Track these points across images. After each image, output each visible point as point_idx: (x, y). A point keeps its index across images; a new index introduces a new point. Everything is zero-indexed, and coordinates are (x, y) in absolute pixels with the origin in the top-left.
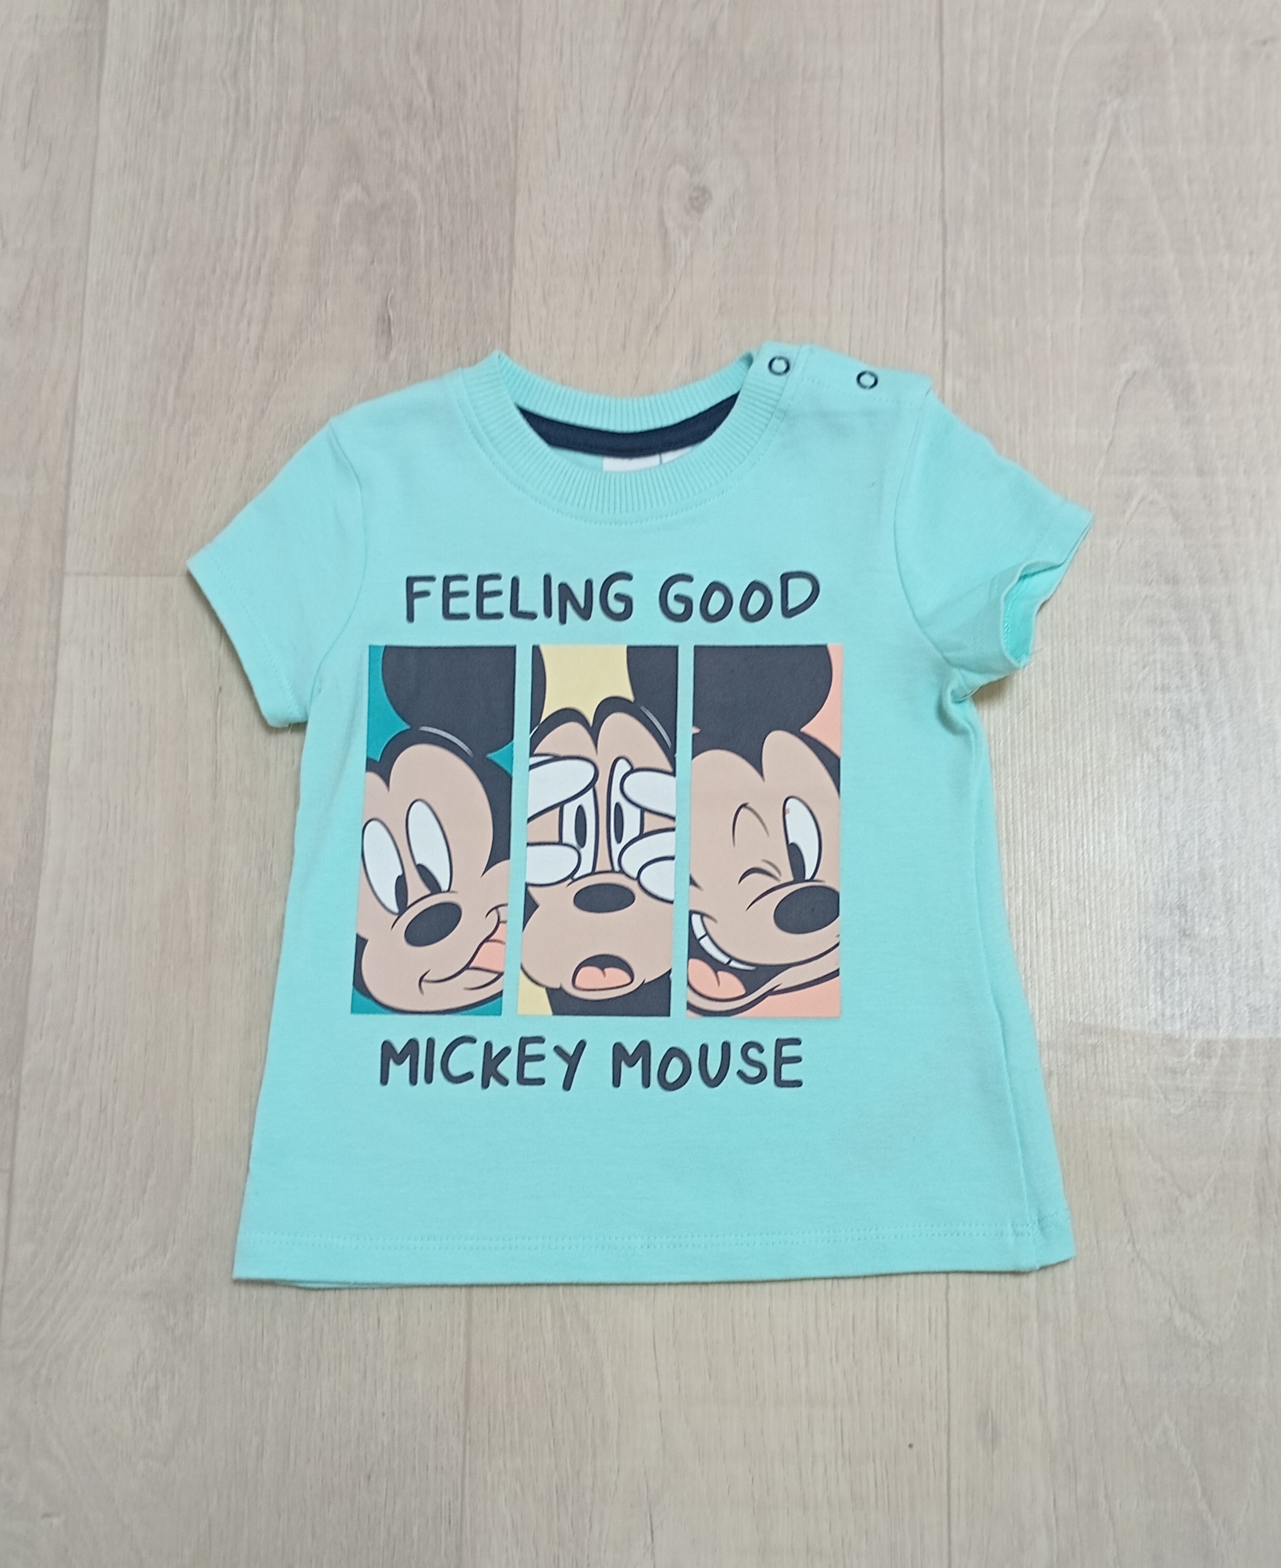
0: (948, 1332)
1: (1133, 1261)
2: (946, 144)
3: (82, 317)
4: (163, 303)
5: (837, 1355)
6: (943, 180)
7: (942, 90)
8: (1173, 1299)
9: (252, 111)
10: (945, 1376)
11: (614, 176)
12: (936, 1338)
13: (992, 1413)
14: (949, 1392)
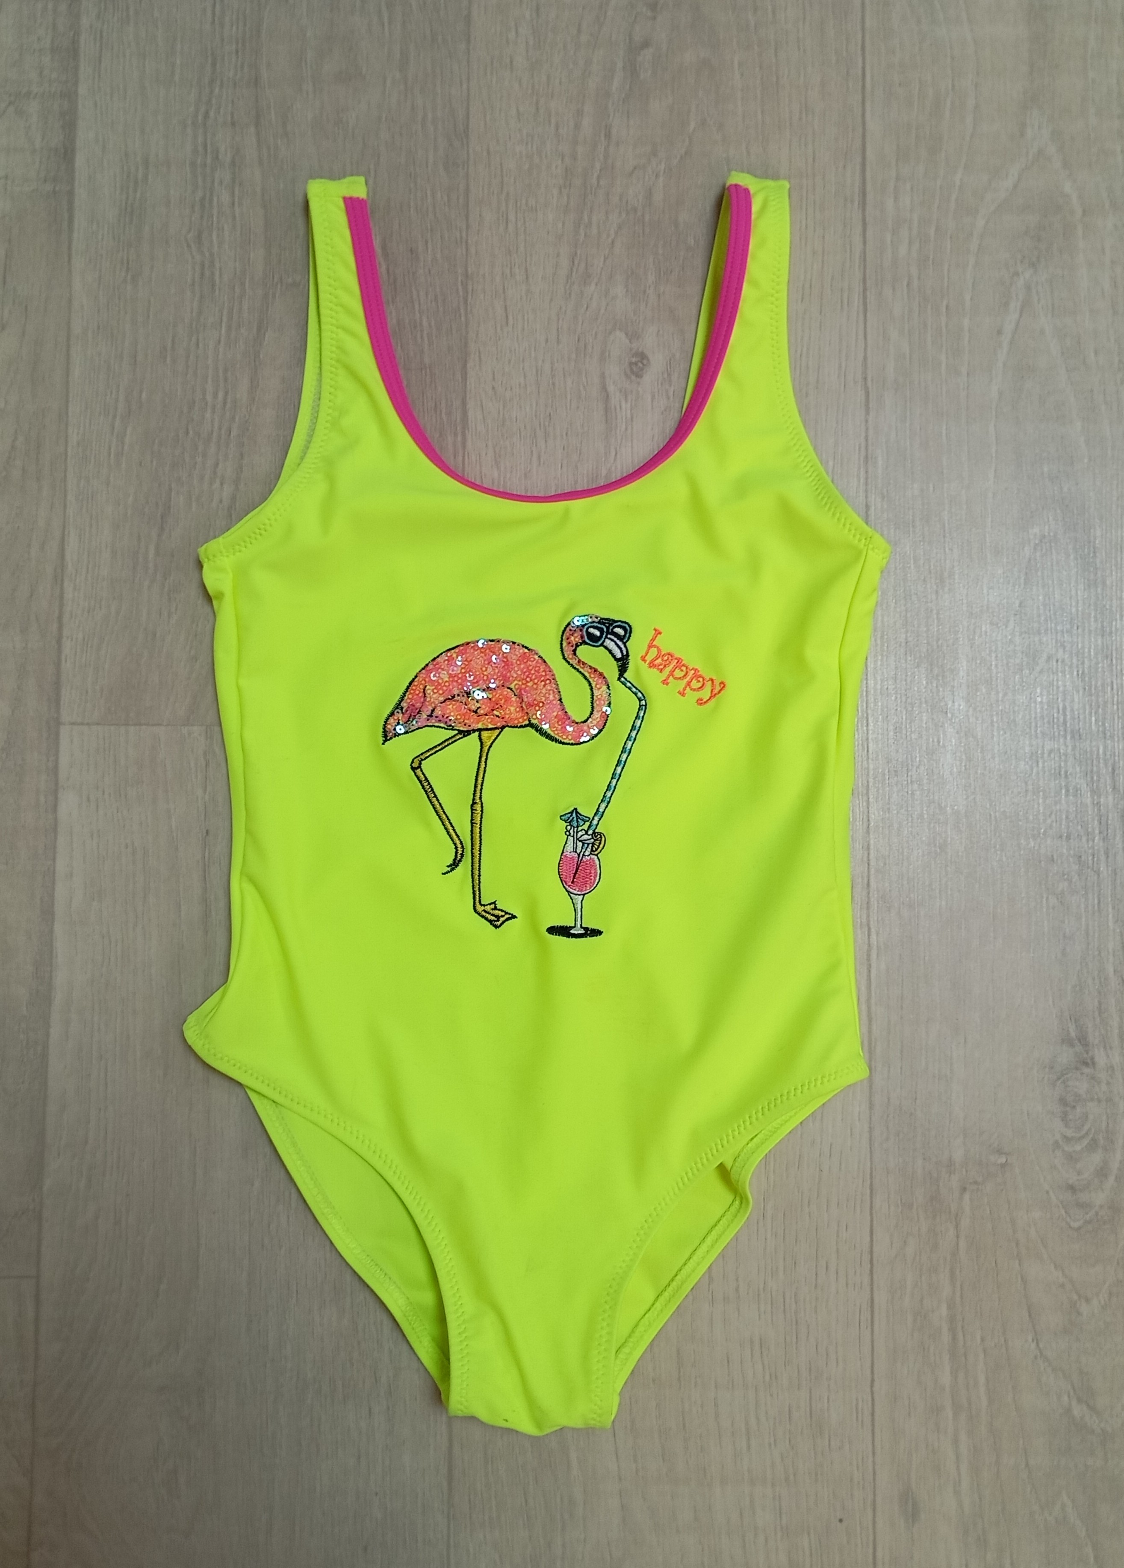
0: (873, 1420)
1: (1036, 1357)
2: (868, 314)
3: (65, 476)
4: (141, 463)
5: (775, 1441)
6: (865, 349)
7: (865, 260)
8: (1072, 1393)
9: (217, 273)
10: (871, 1459)
11: (558, 342)
12: (862, 1426)
13: (912, 1493)
14: (874, 1474)
